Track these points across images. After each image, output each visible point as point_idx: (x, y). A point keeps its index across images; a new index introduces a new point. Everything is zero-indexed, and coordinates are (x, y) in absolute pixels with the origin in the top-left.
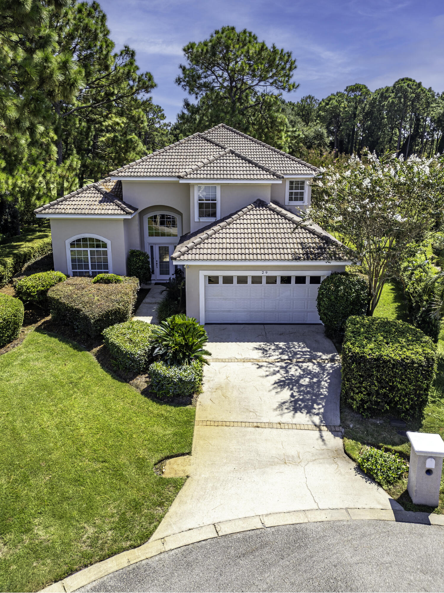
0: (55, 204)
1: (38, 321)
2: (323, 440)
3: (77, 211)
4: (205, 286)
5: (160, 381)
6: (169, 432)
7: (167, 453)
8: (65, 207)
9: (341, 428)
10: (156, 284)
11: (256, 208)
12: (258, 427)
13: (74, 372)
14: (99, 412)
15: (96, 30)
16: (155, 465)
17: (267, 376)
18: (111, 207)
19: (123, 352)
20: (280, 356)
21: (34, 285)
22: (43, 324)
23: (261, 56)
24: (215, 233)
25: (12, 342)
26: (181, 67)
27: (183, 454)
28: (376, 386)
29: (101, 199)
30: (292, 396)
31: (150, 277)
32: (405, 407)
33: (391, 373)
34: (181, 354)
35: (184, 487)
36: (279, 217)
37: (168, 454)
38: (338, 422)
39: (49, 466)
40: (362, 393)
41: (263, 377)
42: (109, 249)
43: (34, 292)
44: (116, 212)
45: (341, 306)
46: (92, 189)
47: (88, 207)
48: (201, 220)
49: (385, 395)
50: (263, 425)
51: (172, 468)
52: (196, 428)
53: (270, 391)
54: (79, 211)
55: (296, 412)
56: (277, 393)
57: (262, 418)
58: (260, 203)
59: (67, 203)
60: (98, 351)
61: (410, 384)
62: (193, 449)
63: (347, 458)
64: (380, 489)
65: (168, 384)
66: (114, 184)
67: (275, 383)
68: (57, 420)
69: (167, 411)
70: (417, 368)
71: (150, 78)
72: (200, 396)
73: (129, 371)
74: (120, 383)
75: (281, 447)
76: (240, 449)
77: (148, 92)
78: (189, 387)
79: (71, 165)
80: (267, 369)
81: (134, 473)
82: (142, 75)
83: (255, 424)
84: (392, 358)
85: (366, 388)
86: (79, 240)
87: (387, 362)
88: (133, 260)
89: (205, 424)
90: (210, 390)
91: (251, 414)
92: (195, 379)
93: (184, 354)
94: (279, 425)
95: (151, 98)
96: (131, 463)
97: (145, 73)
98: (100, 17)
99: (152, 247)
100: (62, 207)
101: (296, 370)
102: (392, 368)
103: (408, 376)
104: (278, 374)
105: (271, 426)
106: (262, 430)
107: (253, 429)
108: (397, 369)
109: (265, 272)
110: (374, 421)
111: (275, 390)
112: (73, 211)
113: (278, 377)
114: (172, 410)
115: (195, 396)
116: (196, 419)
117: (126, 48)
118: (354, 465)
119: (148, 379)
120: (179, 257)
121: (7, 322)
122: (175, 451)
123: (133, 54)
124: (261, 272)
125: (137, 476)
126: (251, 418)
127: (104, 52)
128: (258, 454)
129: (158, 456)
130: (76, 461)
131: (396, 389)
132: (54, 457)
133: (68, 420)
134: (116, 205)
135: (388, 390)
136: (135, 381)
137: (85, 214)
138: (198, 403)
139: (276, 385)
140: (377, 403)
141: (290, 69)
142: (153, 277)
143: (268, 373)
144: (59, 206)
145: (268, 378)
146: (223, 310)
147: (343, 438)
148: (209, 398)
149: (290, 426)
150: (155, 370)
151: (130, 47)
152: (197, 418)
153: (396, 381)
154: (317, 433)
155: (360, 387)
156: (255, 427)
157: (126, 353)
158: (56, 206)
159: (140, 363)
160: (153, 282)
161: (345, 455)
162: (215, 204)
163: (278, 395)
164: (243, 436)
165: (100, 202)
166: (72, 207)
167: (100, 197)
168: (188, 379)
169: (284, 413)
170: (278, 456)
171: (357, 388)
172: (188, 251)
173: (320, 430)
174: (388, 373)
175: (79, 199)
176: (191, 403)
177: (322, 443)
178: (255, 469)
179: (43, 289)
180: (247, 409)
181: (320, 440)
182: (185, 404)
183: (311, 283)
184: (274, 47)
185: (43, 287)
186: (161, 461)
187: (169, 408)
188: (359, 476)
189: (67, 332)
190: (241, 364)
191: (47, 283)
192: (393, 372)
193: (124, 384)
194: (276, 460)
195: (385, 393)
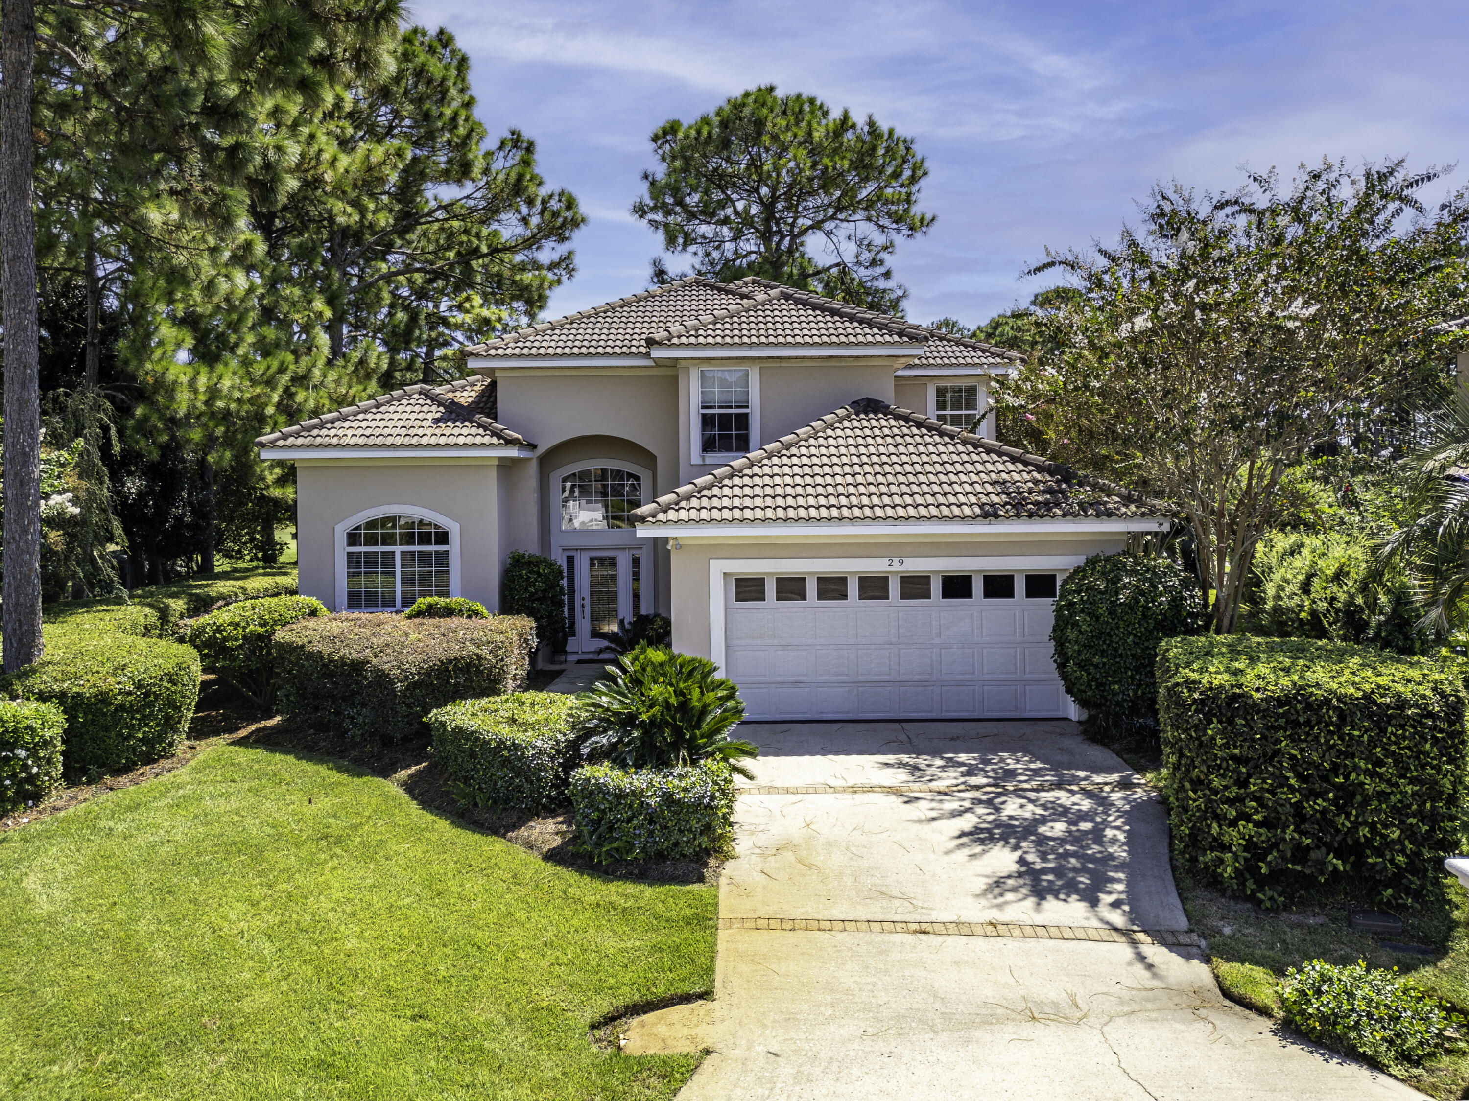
0: (314, 427)
1: (239, 729)
2: (1150, 967)
3: (371, 441)
4: (726, 609)
5: (604, 812)
6: (638, 943)
7: (629, 996)
8: (341, 432)
9: (1194, 937)
10: (579, 662)
11: (857, 415)
12: (924, 932)
13: (335, 816)
14: (407, 901)
15: (444, 79)
16: (594, 1027)
17: (934, 819)
18: (465, 431)
19: (488, 743)
20: (962, 780)
21: (237, 619)
22: (252, 733)
23: (841, 144)
24: (751, 465)
25: (155, 761)
26: (646, 177)
27: (686, 999)
28: (1292, 789)
29: (439, 415)
30: (1022, 861)
31: (565, 642)
32: (1392, 861)
33: (1334, 740)
34: (667, 732)
35: (696, 1077)
36: (924, 431)
37: (636, 997)
38: (1183, 922)
39: (231, 1027)
40: (1248, 818)
41: (920, 821)
42: (454, 548)
43: (237, 640)
44: (478, 440)
45: (1130, 634)
46: (416, 396)
47: (403, 432)
48: (708, 461)
49: (1324, 820)
50: (937, 927)
51: (650, 1035)
52: (723, 935)
53: (948, 852)
54: (379, 441)
55: (1043, 898)
56: (973, 856)
57: (934, 913)
58: (868, 406)
59: (347, 424)
60: (411, 776)
61: (1403, 776)
62: (717, 984)
63: (1238, 1008)
64: (1382, 1078)
65: (629, 820)
66: (474, 394)
67: (960, 837)
68: (273, 919)
69: (626, 896)
70: (1418, 721)
71: (570, 204)
72: (729, 865)
73: (505, 809)
74: (477, 836)
75: (1012, 981)
76: (874, 985)
77: (562, 239)
78: (695, 825)
79: (362, 362)
80: (934, 805)
81: (522, 1045)
82: (551, 196)
83: (916, 927)
84: (1335, 693)
85: (1259, 800)
86: (372, 524)
87: (1320, 707)
88: (521, 576)
89: (752, 924)
90: (758, 851)
91: (897, 903)
92: (713, 798)
93: (678, 732)
94: (991, 928)
95: (570, 253)
96: (510, 1021)
97: (558, 190)
98: (455, 63)
99: (570, 560)
100: (332, 432)
101: (1022, 806)
102: (1339, 727)
103: (1393, 748)
104: (968, 816)
105: (966, 931)
106: (940, 939)
107: (910, 938)
108: (1353, 728)
109: (896, 560)
110: (1294, 918)
111: (966, 851)
112: (362, 441)
113: (968, 822)
114: (642, 892)
115: (712, 862)
116: (721, 916)
117: (513, 133)
118: (1267, 1024)
119: (564, 827)
120: (654, 516)
121: (147, 695)
122: (660, 991)
123: (530, 148)
124: (886, 561)
125: (532, 1053)
126: (899, 911)
127: (462, 131)
128: (935, 996)
129: (603, 1005)
130: (323, 1016)
131: (1359, 798)
132: (247, 1006)
133: (308, 917)
134: (479, 426)
135: (1335, 802)
136: (523, 832)
137: (393, 446)
138: (723, 881)
139: (964, 840)
140: (1300, 853)
141: (913, 180)
142: (572, 645)
143: (934, 814)
144: (324, 432)
145: (935, 824)
146: (779, 679)
147: (1207, 961)
148: (758, 869)
149: (1028, 931)
150: (588, 780)
151: (523, 133)
152: (723, 912)
153: (1356, 767)
154: (1124, 951)
155: (1239, 799)
156: (915, 932)
157: (498, 746)
158: (315, 432)
159: (539, 779)
160: (572, 658)
161: (1227, 1002)
162: (746, 415)
163: (976, 863)
164: (881, 953)
165: (437, 421)
166: (360, 432)
167: (436, 411)
168: (690, 797)
169: (1007, 903)
170: (1005, 1003)
171: (1231, 802)
172: (677, 504)
173: (1134, 943)
174: (1327, 741)
175: (379, 416)
176: (701, 879)
177: (1147, 974)
178: (936, 1033)
179: (260, 630)
180: (883, 893)
181: (1139, 968)
182: (684, 880)
183: (1029, 595)
184: (871, 124)
185: (261, 625)
186: (613, 1019)
187: (631, 888)
188: (1295, 1050)
189: (322, 744)
190: (848, 797)
191: (276, 616)
192: (1341, 738)
193: (490, 839)
194: (1000, 1011)
195: (1324, 812)
